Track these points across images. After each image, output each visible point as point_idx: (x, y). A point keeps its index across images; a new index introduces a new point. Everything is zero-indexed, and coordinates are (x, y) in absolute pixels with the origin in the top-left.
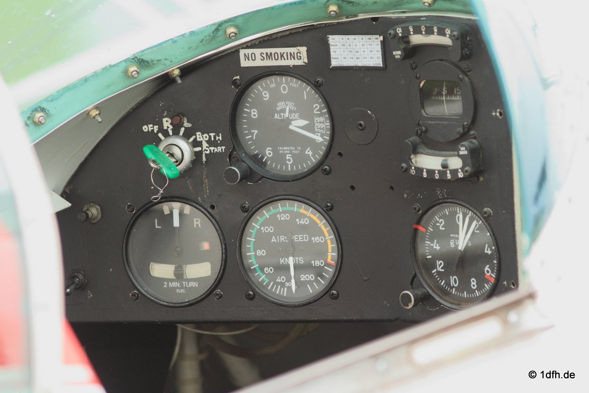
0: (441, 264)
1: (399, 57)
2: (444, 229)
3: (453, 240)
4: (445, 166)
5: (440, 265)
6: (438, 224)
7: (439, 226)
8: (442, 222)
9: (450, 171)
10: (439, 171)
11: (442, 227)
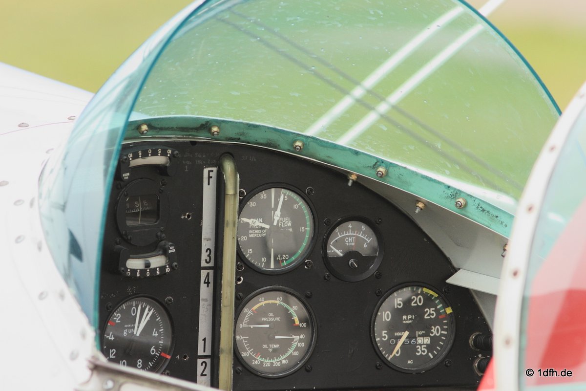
0: (114, 351)
1: (127, 178)
2: (119, 321)
3: (126, 330)
4: (148, 265)
5: (112, 353)
6: (115, 318)
7: (116, 320)
8: (119, 316)
9: (150, 270)
10: (141, 270)
11: (118, 320)
